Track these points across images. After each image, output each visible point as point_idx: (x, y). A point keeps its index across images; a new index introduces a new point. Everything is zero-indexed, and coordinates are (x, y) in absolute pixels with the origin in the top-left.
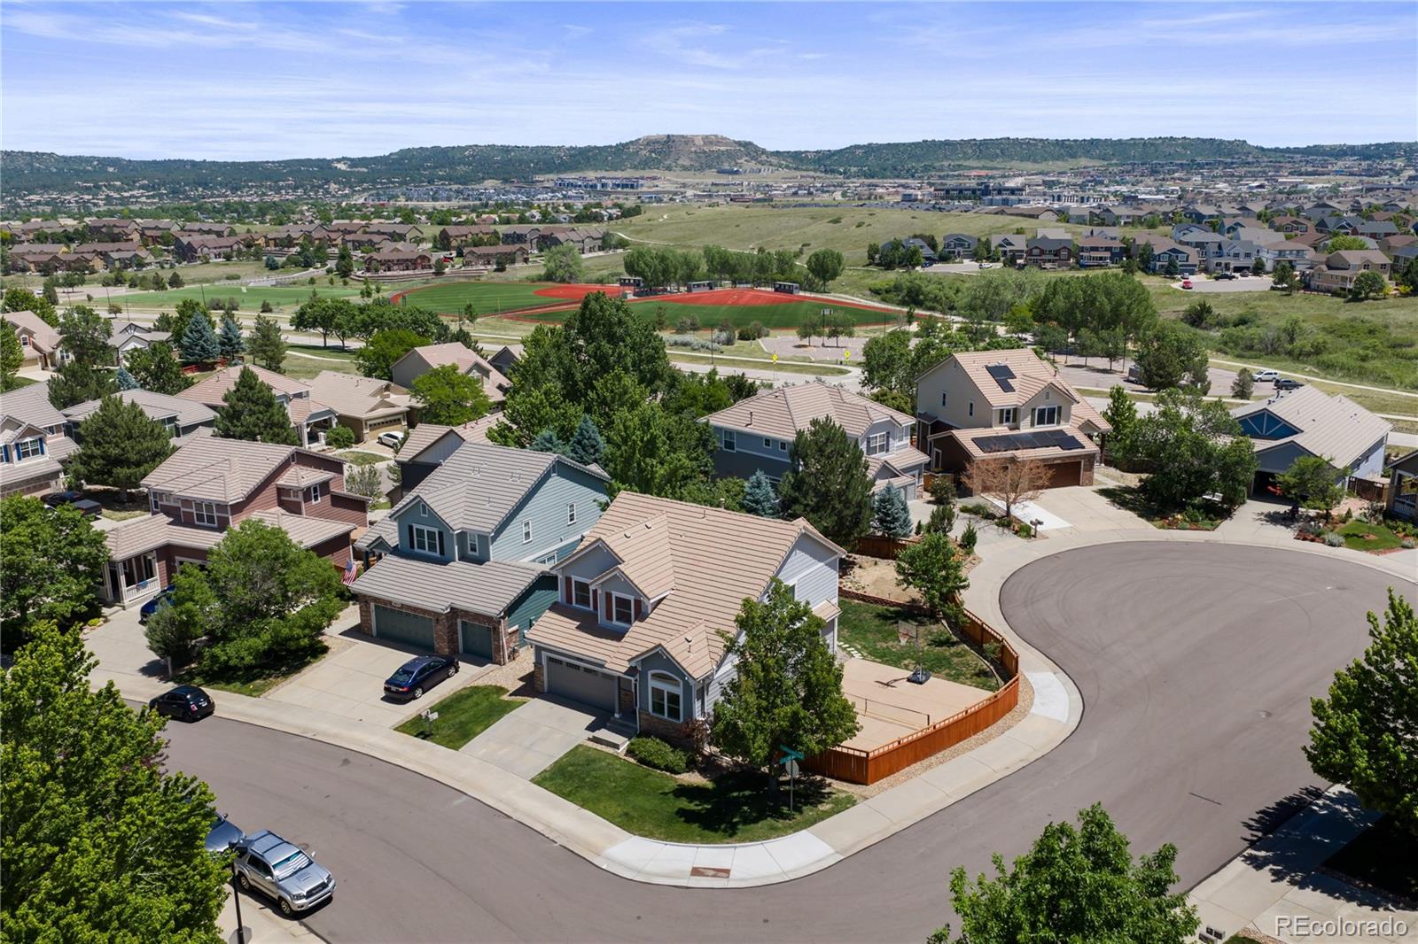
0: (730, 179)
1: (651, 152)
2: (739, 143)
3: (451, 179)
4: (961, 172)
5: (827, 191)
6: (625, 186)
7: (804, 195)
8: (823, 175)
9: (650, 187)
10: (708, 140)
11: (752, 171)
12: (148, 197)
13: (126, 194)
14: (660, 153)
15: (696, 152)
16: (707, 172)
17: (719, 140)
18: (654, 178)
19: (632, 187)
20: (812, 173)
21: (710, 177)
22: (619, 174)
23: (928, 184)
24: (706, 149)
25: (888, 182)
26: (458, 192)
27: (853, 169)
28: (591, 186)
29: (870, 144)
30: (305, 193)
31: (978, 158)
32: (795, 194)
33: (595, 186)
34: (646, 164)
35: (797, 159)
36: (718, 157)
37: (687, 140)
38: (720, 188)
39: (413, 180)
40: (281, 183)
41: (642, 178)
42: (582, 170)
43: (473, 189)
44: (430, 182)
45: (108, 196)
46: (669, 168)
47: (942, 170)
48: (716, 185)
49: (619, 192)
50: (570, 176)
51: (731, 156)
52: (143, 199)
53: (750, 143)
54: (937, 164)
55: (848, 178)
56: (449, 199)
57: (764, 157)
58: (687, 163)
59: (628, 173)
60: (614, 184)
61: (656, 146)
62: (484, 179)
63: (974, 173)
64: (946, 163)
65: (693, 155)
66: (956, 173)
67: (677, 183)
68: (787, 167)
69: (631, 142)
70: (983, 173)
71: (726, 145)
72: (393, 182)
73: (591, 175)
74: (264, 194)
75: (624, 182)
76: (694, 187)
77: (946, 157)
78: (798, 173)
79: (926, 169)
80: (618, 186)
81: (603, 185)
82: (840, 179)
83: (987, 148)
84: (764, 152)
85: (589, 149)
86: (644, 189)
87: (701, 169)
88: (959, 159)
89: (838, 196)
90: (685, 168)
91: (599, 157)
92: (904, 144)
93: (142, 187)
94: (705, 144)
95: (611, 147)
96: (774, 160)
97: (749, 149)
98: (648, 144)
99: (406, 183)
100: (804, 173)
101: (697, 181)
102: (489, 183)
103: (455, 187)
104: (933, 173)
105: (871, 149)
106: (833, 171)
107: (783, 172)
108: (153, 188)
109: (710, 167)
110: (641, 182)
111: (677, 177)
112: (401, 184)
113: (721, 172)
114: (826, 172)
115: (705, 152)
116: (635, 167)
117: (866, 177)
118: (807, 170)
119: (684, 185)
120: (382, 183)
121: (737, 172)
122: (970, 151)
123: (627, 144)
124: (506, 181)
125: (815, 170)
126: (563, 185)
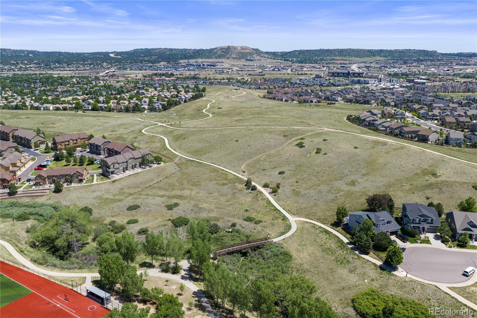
0: (250, 63)
1: (222, 52)
2: (254, 49)
3: (149, 61)
4: (334, 61)
5: (285, 69)
6: (211, 65)
7: (277, 71)
8: (283, 61)
9: (220, 66)
10: (242, 48)
11: (258, 60)
12: (35, 68)
13: (28, 66)
14: (225, 53)
15: (238, 52)
16: (242, 60)
17: (246, 48)
18: (222, 62)
19: (214, 66)
20: (279, 61)
21: (242, 62)
22: (210, 60)
23: (322, 66)
24: (242, 51)
25: (307, 65)
26: (150, 67)
27: (295, 59)
28: (199, 65)
29: (300, 50)
30: (94, 67)
31: (340, 56)
32: (274, 70)
33: (200, 65)
34: (220, 57)
35: (274, 55)
36: (246, 54)
37: (235, 48)
38: (246, 67)
39: (135, 62)
40: (86, 63)
41: (218, 62)
42: (197, 58)
43: (155, 66)
44: (141, 62)
45: (21, 67)
46: (228, 58)
47: (327, 61)
48: (245, 65)
49: (209, 68)
50: (192, 61)
51: (251, 54)
52: (33, 69)
53: (258, 49)
54: (325, 58)
55: (293, 63)
56: (146, 70)
57: (262, 55)
58: (235, 56)
59: (213, 60)
60: (207, 65)
61: (224, 50)
62: (160, 62)
63: (338, 62)
64: (328, 58)
65: (237, 54)
66: (332, 62)
67: (230, 64)
68: (271, 58)
69: (215, 48)
70: (342, 62)
71: (249, 50)
72: (127, 63)
73: (200, 60)
74: (79, 67)
75: (211, 64)
76: (236, 66)
77: (328, 56)
78: (275, 61)
79: (321, 60)
80: (209, 65)
81: (203, 65)
82: (290, 63)
83: (343, 52)
84: (262, 52)
85: (200, 50)
86: (218, 67)
87: (240, 59)
88: (333, 56)
89: (289, 71)
90: (234, 58)
91: (203, 54)
92: (313, 50)
93: (35, 64)
94: (241, 49)
95: (208, 50)
96: (266, 56)
97: (257, 52)
98: (221, 49)
99: (132, 63)
100: (277, 61)
101: (238, 63)
102: (162, 63)
103: (150, 64)
104: (324, 62)
105: (301, 52)
106: (287, 60)
107: (269, 60)
108: (39, 64)
109: (243, 58)
110: (217, 64)
111: (231, 61)
112: (130, 63)
113: (247, 60)
114: (285, 60)
115: (241, 53)
116: (216, 58)
117: (299, 63)
118: (278, 59)
119: (233, 65)
120: (123, 63)
121: (252, 60)
122: (337, 53)
123: (213, 49)
124: (168, 62)
125: (281, 60)
126: (189, 65)
